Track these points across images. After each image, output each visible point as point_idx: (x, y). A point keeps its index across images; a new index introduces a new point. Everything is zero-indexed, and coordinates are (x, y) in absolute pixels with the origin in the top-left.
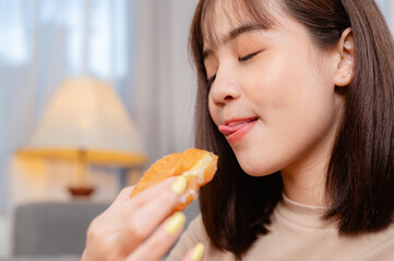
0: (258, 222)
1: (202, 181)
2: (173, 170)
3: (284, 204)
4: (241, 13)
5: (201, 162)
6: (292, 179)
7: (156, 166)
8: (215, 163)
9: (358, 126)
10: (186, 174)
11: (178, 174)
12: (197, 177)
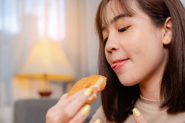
0: (129, 109)
1: (99, 89)
2: (85, 85)
3: (141, 100)
4: (119, 10)
5: (98, 81)
6: (144, 87)
7: (78, 84)
8: (105, 81)
9: (175, 62)
10: (91, 87)
11: (88, 87)
12: (97, 88)
